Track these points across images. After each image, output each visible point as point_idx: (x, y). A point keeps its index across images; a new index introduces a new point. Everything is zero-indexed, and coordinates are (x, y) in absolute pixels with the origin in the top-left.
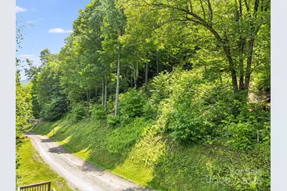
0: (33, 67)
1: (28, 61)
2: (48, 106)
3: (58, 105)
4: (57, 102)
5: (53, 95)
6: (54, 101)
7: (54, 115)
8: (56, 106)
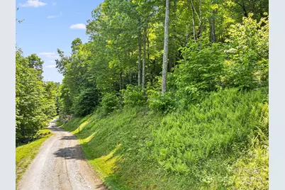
0: (64, 59)
1: (59, 52)
2: (77, 98)
3: (87, 98)
4: (86, 94)
5: (83, 87)
6: (83, 93)
7: (83, 109)
8: (84, 99)
